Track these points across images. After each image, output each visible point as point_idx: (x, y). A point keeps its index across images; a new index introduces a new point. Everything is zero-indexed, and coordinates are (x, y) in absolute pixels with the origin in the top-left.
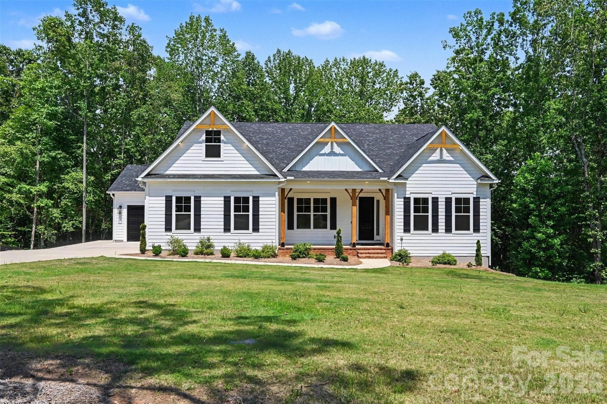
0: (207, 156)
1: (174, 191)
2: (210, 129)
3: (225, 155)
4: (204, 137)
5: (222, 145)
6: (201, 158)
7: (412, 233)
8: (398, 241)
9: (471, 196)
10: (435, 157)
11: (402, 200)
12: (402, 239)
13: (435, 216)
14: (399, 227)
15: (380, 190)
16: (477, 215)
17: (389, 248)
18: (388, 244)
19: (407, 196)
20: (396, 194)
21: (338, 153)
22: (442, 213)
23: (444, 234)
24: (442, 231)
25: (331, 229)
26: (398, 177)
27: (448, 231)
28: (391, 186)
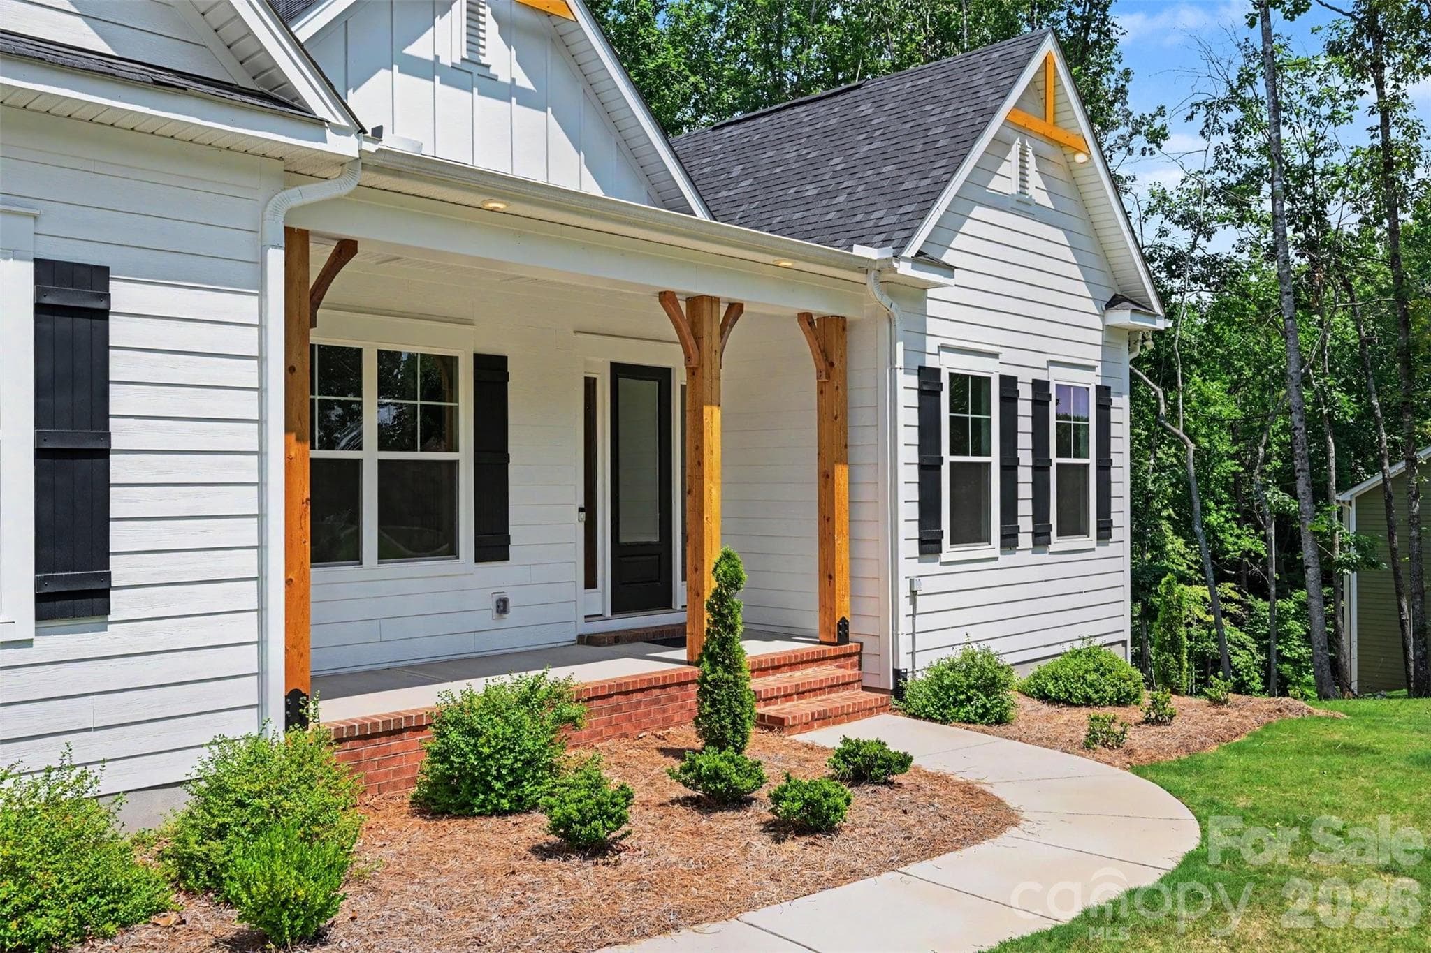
7: (944, 557)
8: (905, 607)
9: (1091, 380)
10: (1004, 182)
11: (914, 381)
12: (914, 593)
13: (1009, 468)
14: (909, 529)
15: (806, 318)
16: (1104, 466)
17: (851, 647)
18: (843, 625)
19: (930, 362)
20: (900, 346)
21: (504, 78)
22: (1025, 457)
23: (1028, 557)
24: (1025, 540)
25: (480, 557)
26: (920, 253)
27: (1041, 537)
28: (886, 301)
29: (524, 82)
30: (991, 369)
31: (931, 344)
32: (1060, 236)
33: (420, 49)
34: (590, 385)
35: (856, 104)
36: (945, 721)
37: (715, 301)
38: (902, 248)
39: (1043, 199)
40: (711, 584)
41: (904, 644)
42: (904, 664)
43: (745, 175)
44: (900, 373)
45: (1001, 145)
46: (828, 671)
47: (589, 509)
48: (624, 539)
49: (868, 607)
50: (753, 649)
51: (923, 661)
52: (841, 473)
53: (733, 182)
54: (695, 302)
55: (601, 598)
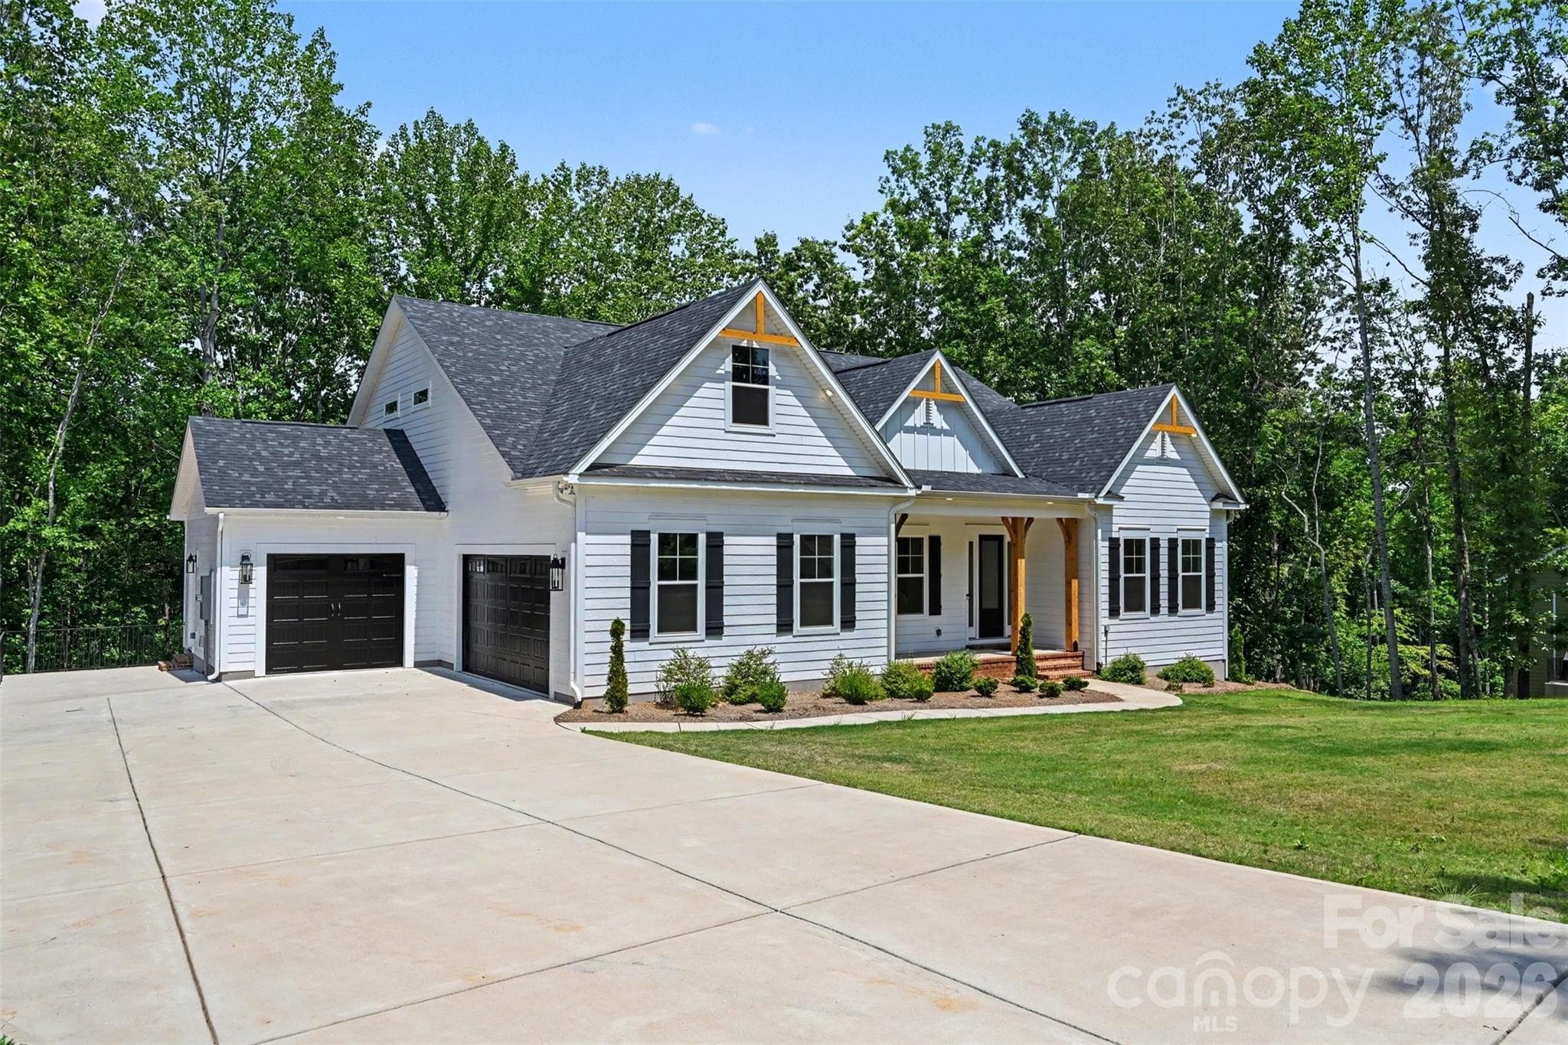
0: (737, 418)
1: (655, 516)
2: (744, 344)
3: (780, 419)
4: (728, 365)
5: (772, 389)
6: (721, 424)
7: (1121, 617)
8: (1102, 637)
9: (1203, 537)
10: (1154, 452)
11: (1107, 544)
12: (1106, 632)
13: (1155, 578)
14: (1104, 605)
15: (1060, 520)
16: (1211, 576)
17: (1079, 653)
18: (1076, 644)
19: (1115, 535)
20: (1100, 531)
21: (939, 427)
22: (1164, 573)
23: (1167, 618)
24: (1164, 610)
25: (931, 614)
26: (1109, 492)
27: (1173, 609)
28: (1093, 513)
29: (946, 427)
30: (1147, 537)
31: (1115, 528)
32: (1185, 471)
33: (910, 423)
34: (971, 544)
35: (1088, 409)
36: (1114, 681)
37: (1023, 519)
38: (1099, 493)
39: (1175, 456)
40: (1021, 625)
41: (1102, 653)
42: (1102, 660)
43: (1036, 441)
44: (1100, 542)
45: (1152, 436)
46: (1069, 661)
47: (970, 595)
48: (984, 606)
49: (1087, 637)
50: (1036, 652)
51: (1109, 660)
52: (1075, 583)
53: (1030, 444)
54: (1014, 519)
55: (975, 631)
